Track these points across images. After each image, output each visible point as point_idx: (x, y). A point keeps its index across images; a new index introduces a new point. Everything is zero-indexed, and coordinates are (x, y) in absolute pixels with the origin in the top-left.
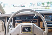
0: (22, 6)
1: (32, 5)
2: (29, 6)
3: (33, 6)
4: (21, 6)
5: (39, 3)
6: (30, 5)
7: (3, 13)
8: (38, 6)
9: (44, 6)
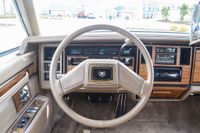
0: (81, 16)
1: (123, 16)
2: (110, 18)
3: (127, 18)
4: (79, 17)
5: (150, 9)
6: (114, 13)
7: (34, 35)
8: (144, 18)
9: (166, 21)
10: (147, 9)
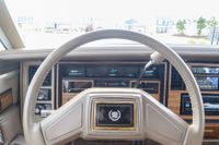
5: (164, 22)
8: (158, 32)
10: (160, 23)
